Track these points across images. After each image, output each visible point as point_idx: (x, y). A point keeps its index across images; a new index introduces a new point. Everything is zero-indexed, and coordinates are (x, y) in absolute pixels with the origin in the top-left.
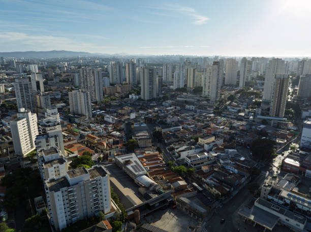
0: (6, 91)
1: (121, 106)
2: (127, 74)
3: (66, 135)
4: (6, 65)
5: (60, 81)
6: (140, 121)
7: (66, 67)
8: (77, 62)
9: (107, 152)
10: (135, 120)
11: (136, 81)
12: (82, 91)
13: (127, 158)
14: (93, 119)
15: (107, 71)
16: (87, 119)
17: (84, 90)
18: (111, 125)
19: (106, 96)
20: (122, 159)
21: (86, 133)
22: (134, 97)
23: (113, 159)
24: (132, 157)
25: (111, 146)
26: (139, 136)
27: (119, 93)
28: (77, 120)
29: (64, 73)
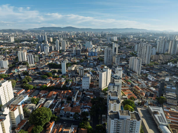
0: (101, 51)
1: (160, 70)
2: (170, 47)
3: (124, 83)
4: (103, 36)
5: (127, 48)
6: (171, 84)
7: (132, 38)
8: (139, 36)
9: (144, 100)
10: (169, 83)
11: (176, 53)
12: (137, 59)
13: (156, 110)
14: (140, 75)
15: (156, 43)
16: (137, 75)
17: (138, 58)
18: (151, 82)
19: (152, 61)
20: (153, 109)
21: (135, 84)
22: (171, 65)
23: (147, 106)
24: (159, 110)
25: (148, 97)
26: (168, 96)
27: (161, 60)
28: (131, 74)
29: (130, 42)
